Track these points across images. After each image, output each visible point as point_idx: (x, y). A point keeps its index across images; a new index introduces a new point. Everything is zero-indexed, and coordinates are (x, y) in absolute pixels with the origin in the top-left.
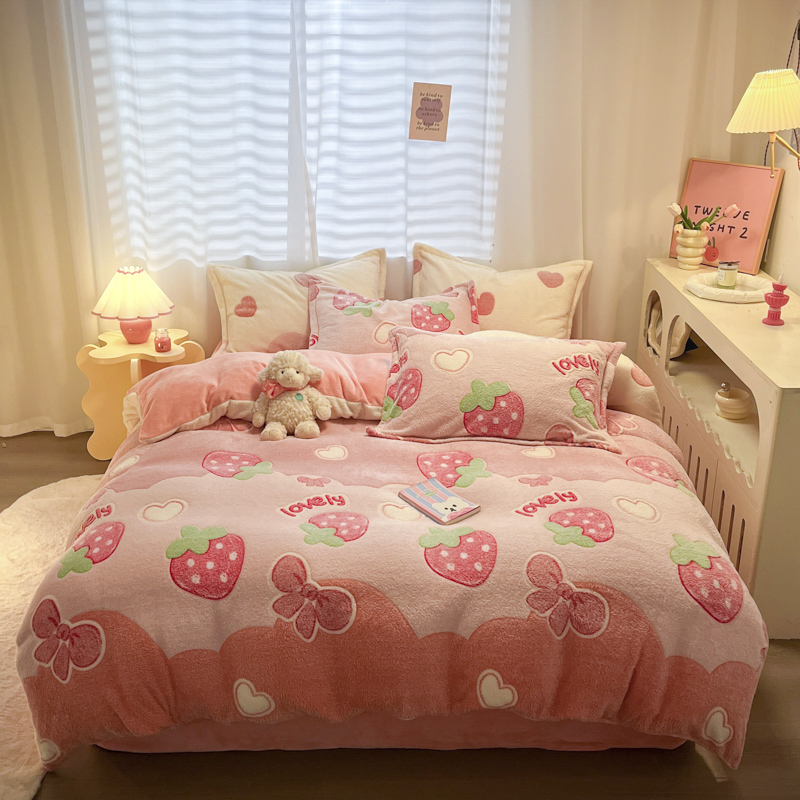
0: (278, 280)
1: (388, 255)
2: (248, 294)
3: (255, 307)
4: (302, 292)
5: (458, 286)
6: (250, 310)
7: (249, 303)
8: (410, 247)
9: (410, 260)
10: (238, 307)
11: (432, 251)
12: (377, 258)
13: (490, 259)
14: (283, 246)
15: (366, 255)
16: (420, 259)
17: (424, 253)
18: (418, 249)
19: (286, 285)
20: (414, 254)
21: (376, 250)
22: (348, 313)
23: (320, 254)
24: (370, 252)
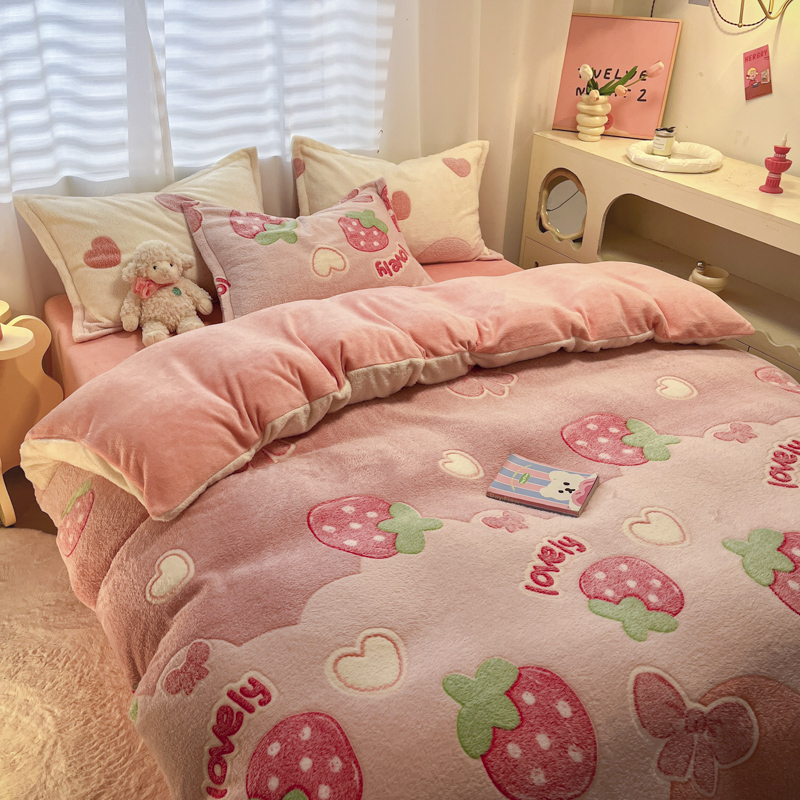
0: (135, 207)
1: (261, 156)
2: (101, 233)
3: (117, 252)
4: (177, 220)
5: (364, 188)
6: (111, 257)
7: (106, 246)
8: (289, 142)
9: (289, 159)
10: (88, 255)
11: (314, 144)
12: (247, 162)
13: (378, 148)
14: (122, 156)
15: (232, 158)
16: (301, 157)
17: (306, 149)
18: (299, 143)
19: (150, 214)
20: (294, 151)
21: (244, 151)
22: (265, 241)
23: (177, 163)
24: (238, 153)
